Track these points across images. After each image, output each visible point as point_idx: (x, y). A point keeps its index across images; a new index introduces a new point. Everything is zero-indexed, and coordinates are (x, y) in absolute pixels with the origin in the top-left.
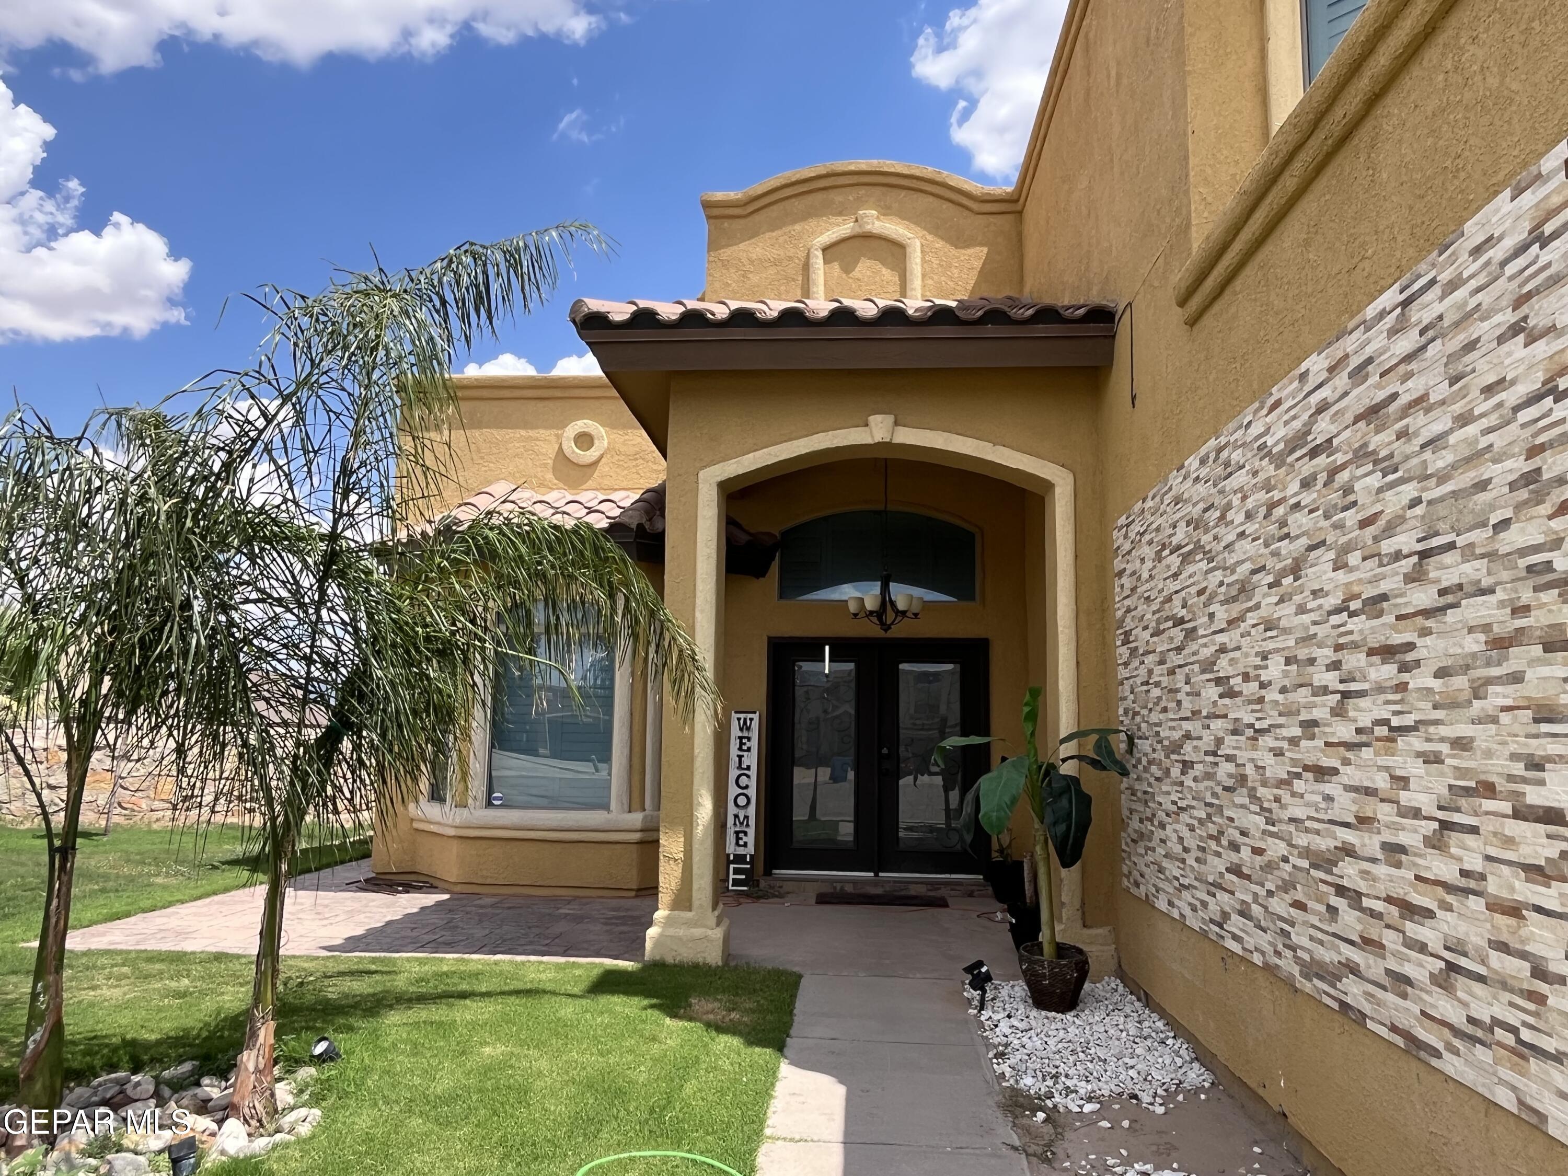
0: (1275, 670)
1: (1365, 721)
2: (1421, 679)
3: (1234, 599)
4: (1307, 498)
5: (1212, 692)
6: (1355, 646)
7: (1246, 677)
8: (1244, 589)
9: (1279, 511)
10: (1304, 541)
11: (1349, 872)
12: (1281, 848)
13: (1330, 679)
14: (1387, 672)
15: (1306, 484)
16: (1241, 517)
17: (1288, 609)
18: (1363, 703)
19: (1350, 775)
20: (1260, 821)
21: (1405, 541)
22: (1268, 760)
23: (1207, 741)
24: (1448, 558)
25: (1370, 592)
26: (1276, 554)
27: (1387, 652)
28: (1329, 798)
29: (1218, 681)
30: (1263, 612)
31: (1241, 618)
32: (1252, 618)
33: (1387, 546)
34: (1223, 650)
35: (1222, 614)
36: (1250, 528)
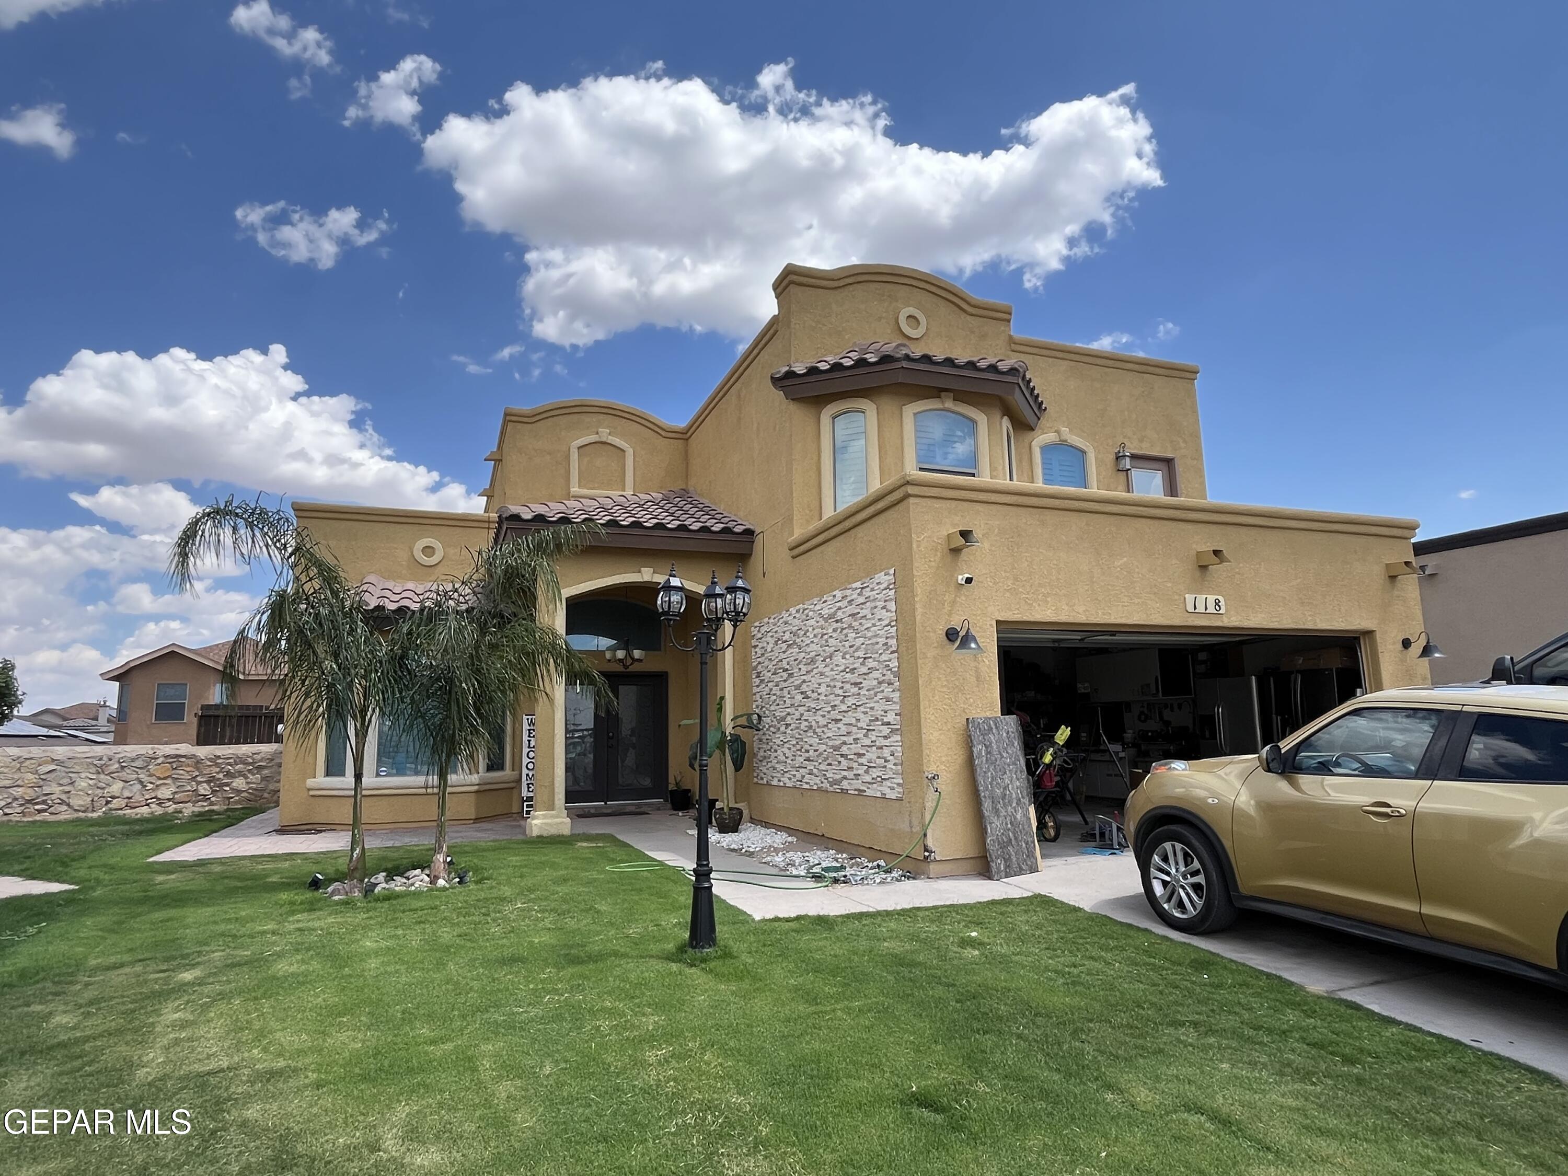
0: (823, 689)
1: (850, 704)
2: (863, 692)
3: (809, 664)
4: (834, 635)
5: (800, 697)
6: (847, 682)
7: (813, 691)
8: (813, 661)
9: (826, 637)
10: (833, 648)
11: (844, 749)
12: (824, 747)
13: (840, 692)
14: (855, 690)
15: (835, 630)
16: (811, 636)
17: (828, 669)
18: (849, 699)
19: (846, 720)
20: (817, 740)
21: (860, 654)
22: (820, 719)
23: (797, 715)
24: (870, 660)
25: (851, 667)
26: (824, 651)
27: (855, 684)
28: (839, 728)
29: (802, 693)
30: (819, 670)
31: (812, 671)
32: (815, 671)
33: (856, 654)
34: (804, 681)
35: (804, 669)
36: (816, 640)
